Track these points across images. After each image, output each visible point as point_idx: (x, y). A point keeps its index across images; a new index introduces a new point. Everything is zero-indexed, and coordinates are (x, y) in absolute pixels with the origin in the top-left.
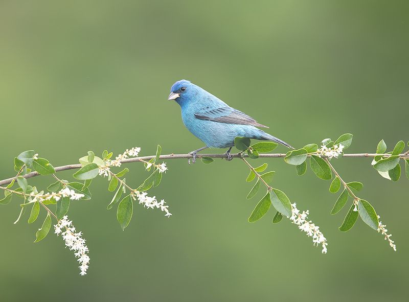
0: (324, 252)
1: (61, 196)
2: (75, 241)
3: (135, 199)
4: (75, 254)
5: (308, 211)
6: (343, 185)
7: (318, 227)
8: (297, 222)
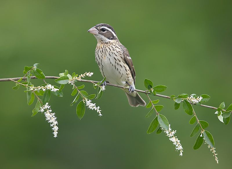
0: (181, 155)
1: (46, 89)
2: (51, 118)
3: (84, 103)
4: (51, 125)
5: (176, 131)
6: (197, 121)
7: (180, 141)
8: (169, 135)
